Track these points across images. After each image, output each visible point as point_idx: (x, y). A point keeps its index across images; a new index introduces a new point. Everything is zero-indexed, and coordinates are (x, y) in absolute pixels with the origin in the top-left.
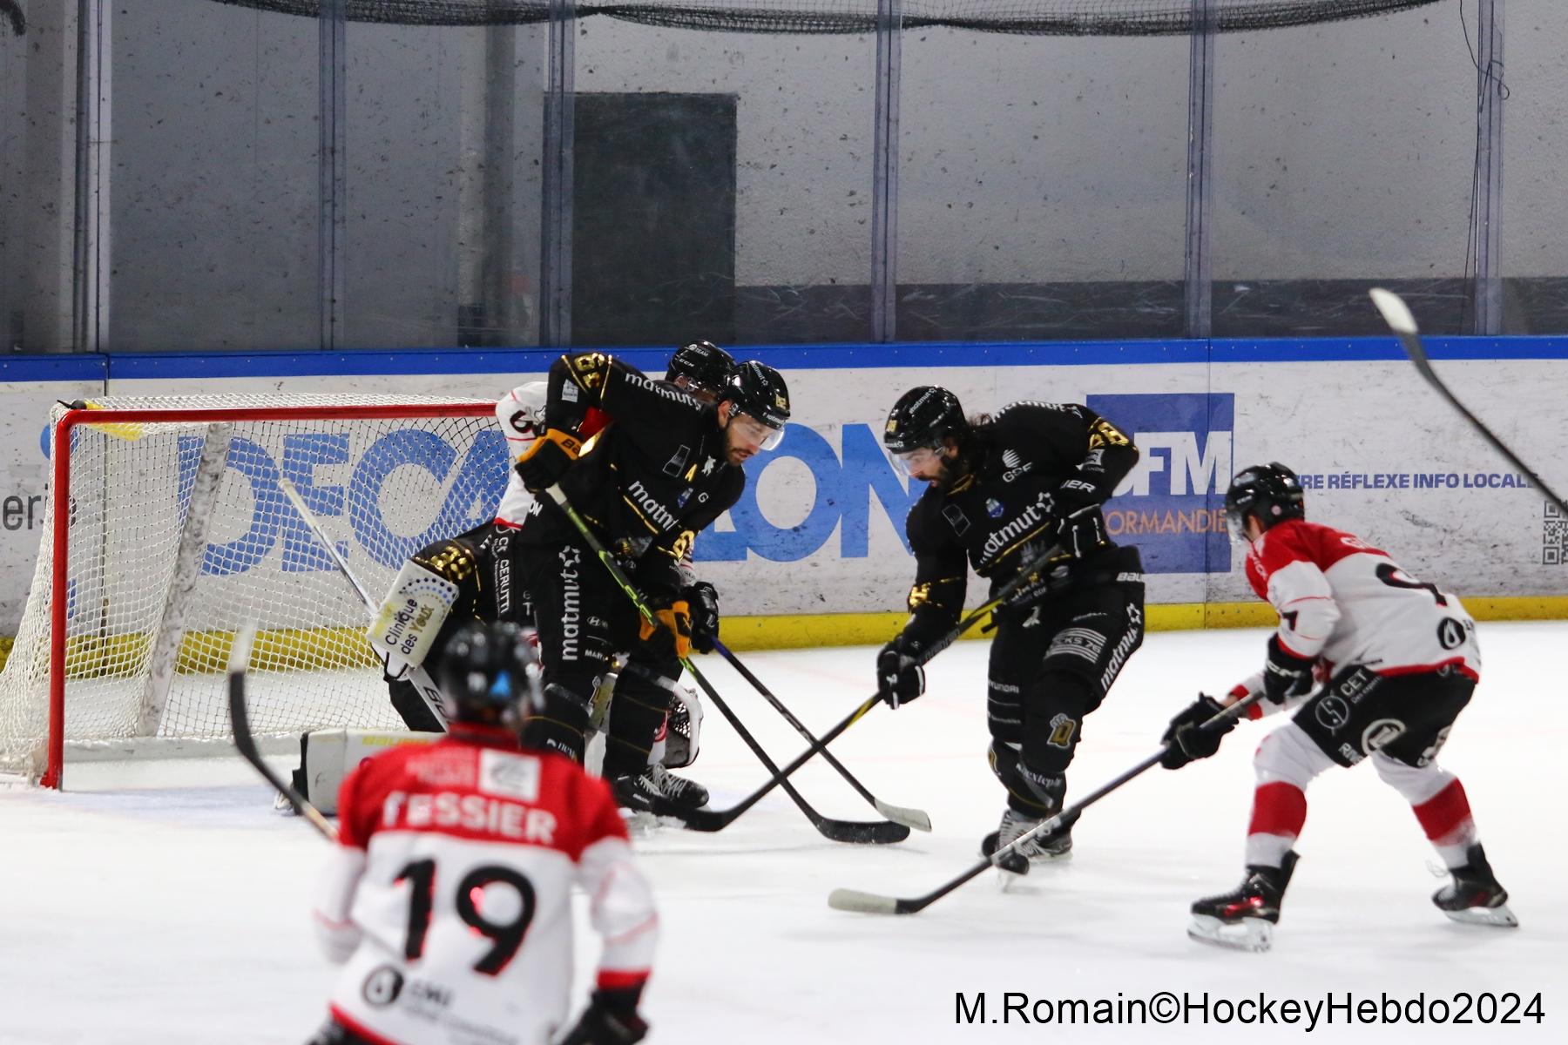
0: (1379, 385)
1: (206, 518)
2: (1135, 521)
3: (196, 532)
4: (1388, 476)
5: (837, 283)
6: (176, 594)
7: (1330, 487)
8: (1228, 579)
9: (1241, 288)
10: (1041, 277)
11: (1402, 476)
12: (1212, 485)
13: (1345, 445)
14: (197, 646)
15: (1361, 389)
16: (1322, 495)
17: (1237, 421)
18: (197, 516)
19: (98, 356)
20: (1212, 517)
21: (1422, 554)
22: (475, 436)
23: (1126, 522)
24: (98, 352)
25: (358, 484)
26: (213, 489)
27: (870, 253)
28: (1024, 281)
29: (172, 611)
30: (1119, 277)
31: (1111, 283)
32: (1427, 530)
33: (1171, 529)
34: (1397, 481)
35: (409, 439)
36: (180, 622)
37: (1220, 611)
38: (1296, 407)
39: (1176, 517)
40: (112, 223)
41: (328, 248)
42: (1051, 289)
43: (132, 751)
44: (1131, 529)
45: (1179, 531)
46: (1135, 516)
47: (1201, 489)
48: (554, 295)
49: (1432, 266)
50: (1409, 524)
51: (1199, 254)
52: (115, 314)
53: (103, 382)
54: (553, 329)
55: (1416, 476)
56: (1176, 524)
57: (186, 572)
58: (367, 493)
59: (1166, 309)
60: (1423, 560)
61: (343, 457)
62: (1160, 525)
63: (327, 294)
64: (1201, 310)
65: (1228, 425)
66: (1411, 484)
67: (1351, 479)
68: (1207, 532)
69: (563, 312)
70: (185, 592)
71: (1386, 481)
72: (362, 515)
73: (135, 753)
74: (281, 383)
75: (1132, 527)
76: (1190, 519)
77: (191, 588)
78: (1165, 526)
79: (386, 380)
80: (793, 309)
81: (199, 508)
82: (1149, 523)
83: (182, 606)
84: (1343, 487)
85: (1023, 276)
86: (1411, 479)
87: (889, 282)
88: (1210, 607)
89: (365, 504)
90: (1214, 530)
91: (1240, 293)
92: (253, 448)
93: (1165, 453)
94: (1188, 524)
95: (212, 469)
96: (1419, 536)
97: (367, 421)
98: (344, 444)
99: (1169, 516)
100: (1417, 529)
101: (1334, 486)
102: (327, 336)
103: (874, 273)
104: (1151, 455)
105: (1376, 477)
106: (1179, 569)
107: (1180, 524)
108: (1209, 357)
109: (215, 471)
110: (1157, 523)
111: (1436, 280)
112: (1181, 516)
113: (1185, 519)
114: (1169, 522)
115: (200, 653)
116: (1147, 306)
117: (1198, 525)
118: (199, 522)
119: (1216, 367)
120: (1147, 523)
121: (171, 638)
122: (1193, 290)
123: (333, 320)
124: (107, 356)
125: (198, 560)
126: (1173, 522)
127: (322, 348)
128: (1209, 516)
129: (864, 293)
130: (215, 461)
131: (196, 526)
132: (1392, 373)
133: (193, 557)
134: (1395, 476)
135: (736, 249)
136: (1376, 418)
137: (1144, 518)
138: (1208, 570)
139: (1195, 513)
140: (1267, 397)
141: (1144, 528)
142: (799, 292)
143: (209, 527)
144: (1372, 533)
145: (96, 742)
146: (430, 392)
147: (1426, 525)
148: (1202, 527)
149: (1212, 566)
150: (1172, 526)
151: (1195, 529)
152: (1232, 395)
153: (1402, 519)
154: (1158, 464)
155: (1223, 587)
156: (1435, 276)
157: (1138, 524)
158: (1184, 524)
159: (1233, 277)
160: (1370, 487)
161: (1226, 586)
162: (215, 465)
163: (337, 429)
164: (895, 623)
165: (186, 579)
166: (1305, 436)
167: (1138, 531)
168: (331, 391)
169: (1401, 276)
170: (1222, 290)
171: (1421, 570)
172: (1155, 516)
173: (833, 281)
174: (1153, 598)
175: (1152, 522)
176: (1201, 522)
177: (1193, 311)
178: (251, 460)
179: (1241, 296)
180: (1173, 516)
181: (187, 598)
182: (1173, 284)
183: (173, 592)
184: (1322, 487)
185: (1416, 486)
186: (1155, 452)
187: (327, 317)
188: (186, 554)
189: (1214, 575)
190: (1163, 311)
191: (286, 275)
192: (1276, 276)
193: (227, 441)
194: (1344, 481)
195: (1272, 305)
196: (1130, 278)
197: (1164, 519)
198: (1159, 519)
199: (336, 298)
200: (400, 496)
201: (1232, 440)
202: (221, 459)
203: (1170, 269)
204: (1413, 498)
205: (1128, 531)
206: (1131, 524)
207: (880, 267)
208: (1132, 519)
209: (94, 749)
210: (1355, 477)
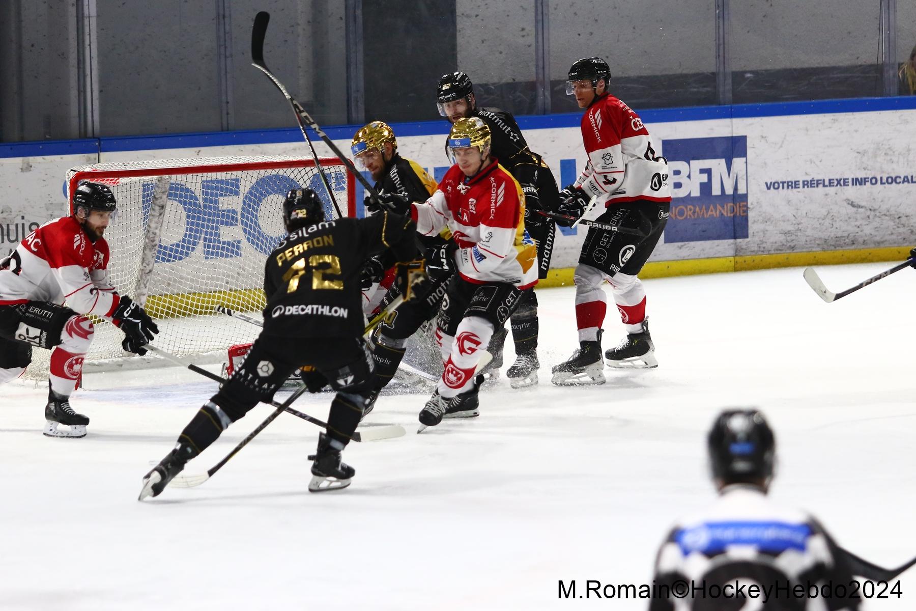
0: (830, 128)
1: (157, 231)
2: (692, 211)
3: (152, 239)
4: (837, 180)
5: (516, 80)
6: (142, 275)
7: (804, 187)
8: (747, 242)
9: (749, 75)
10: (633, 73)
11: (844, 180)
12: (736, 189)
13: (811, 163)
14: (158, 304)
15: (819, 130)
16: (799, 192)
17: (749, 152)
18: (152, 230)
19: (94, 140)
20: (736, 207)
21: (858, 223)
22: (311, 179)
23: (687, 212)
24: (94, 137)
25: (247, 209)
26: (160, 214)
27: (535, 63)
28: (624, 75)
29: (140, 284)
30: (679, 72)
31: (674, 75)
32: (860, 210)
33: (713, 215)
34: (842, 182)
35: (274, 182)
36: (145, 291)
37: (743, 261)
38: (783, 142)
39: (715, 208)
40: (99, 63)
41: (223, 72)
42: (639, 80)
43: (121, 365)
44: (690, 216)
45: (718, 215)
46: (692, 208)
47: (729, 191)
48: (353, 95)
49: (858, 58)
50: (850, 207)
51: (724, 57)
52: (102, 114)
53: (97, 154)
54: (354, 115)
55: (853, 179)
56: (716, 212)
57: (147, 262)
58: (252, 214)
59: (706, 89)
60: (859, 227)
61: (237, 193)
62: (707, 212)
63: (224, 98)
64: (726, 89)
65: (744, 154)
66: (850, 183)
67: (815, 182)
68: (734, 216)
69: (359, 104)
70: (147, 273)
71: (836, 183)
72: (250, 227)
73: (123, 366)
74: (199, 151)
75: (691, 215)
76: (723, 209)
77: (150, 271)
78: (710, 213)
79: (259, 147)
80: (492, 97)
81: (153, 225)
82: (701, 212)
83: (145, 282)
84: (811, 187)
85: (623, 73)
86: (850, 181)
87: (546, 79)
88: (737, 258)
89: (252, 221)
90: (738, 214)
91: (748, 78)
92: (187, 190)
93: (708, 172)
94: (723, 211)
95: (159, 202)
96: (856, 213)
97: (250, 172)
98: (238, 187)
99: (712, 207)
100: (855, 209)
101: (806, 186)
102: (225, 123)
103: (537, 74)
104: (700, 173)
105: (830, 180)
106: (719, 237)
107: (718, 212)
108: (731, 115)
109: (162, 203)
110: (705, 211)
111: (860, 66)
112: (719, 207)
113: (721, 209)
114: (712, 211)
115: (160, 308)
116: (695, 88)
117: (729, 212)
118: (153, 233)
119: (737, 122)
120: (699, 212)
121: (140, 300)
122: (721, 77)
123: (228, 114)
124: (99, 139)
125: (154, 255)
126: (714, 211)
127: (222, 131)
128: (735, 207)
129: (531, 87)
130: (161, 198)
131: (151, 236)
132: (837, 120)
133: (151, 253)
134: (841, 179)
135: (458, 64)
136: (828, 147)
137: (697, 209)
138: (735, 238)
139: (727, 205)
140: (766, 137)
141: (698, 214)
142: (494, 87)
143: (160, 236)
144: (829, 213)
145: (100, 361)
146: (285, 152)
147: (859, 207)
148: (730, 214)
149: (737, 235)
150: (714, 213)
151: (727, 214)
152: (746, 137)
153: (845, 204)
154: (704, 178)
155: (744, 247)
156: (860, 63)
157: (694, 212)
158: (720, 211)
159: (744, 69)
160: (827, 186)
161: (746, 247)
162: (161, 200)
163: (233, 177)
164: (557, 275)
165: (147, 266)
166: (788, 159)
167: (694, 216)
168: (228, 154)
169: (841, 64)
170: (738, 76)
171: (857, 233)
172: (704, 207)
173: (514, 80)
174: (705, 255)
175: (702, 211)
176: (730, 210)
177: (721, 89)
178: (186, 197)
179: (749, 80)
180: (714, 208)
181: (148, 277)
182: (709, 74)
183: (140, 273)
184: (799, 188)
185: (853, 184)
186: (702, 171)
187: (224, 112)
188: (147, 252)
189: (739, 240)
190: (705, 90)
191: (200, 89)
192: (769, 67)
193: (168, 187)
194: (811, 184)
195: (767, 84)
196: (684, 72)
197: (709, 210)
198: (706, 209)
199: (229, 101)
200: (271, 216)
201: (746, 162)
202: (165, 197)
203: (708, 65)
204: (851, 192)
205: (688, 217)
206: (690, 213)
207: (541, 71)
208: (690, 210)
209: (100, 365)
210: (818, 181)
